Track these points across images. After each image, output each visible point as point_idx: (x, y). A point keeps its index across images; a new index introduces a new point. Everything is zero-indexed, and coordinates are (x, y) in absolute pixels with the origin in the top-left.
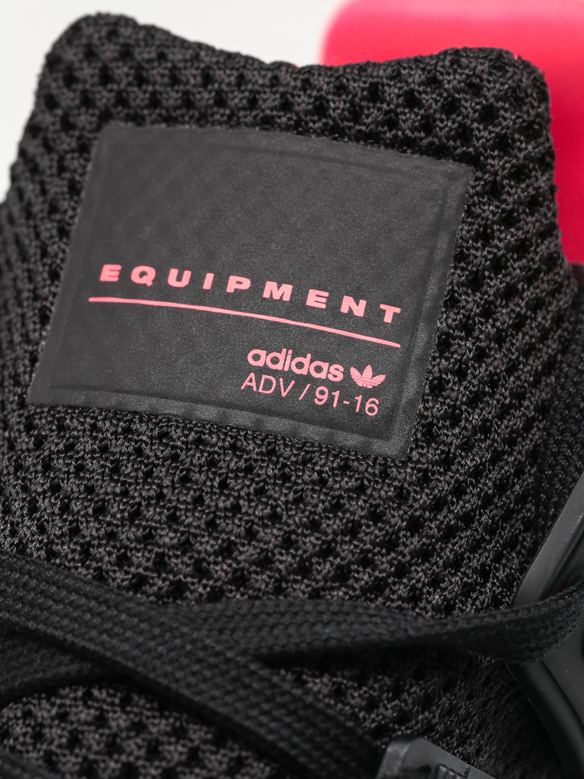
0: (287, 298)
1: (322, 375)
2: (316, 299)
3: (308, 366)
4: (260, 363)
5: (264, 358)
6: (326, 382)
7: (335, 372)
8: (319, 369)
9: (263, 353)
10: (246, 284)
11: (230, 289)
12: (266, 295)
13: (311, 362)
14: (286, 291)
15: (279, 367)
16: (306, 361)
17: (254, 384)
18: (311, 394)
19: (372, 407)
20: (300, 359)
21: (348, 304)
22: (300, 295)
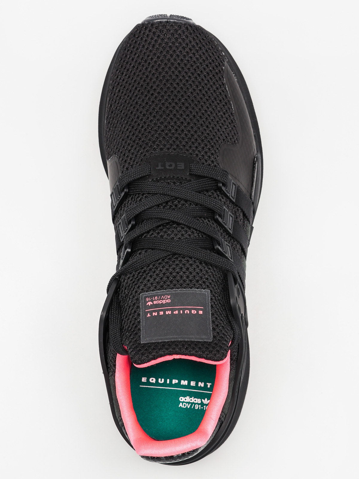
0: (167, 312)
1: (157, 301)
2: (162, 313)
3: (160, 302)
4: (168, 300)
5: (167, 301)
6: (156, 300)
7: (155, 302)
8: (158, 302)
9: (168, 302)
10: (174, 313)
11: (177, 311)
12: (170, 311)
13: (159, 303)
14: (167, 313)
15: (165, 300)
16: (160, 303)
17: (168, 297)
18: (158, 298)
19: (147, 299)
20: (161, 303)
21: (156, 314)
22: (165, 313)
